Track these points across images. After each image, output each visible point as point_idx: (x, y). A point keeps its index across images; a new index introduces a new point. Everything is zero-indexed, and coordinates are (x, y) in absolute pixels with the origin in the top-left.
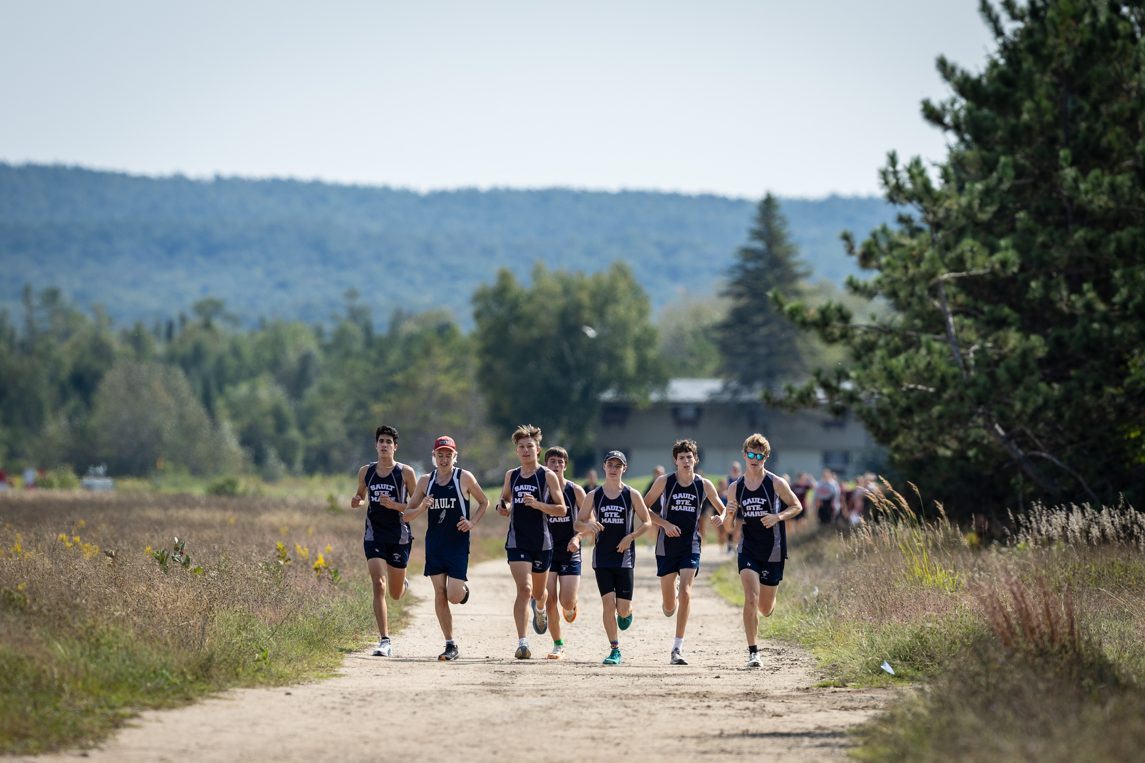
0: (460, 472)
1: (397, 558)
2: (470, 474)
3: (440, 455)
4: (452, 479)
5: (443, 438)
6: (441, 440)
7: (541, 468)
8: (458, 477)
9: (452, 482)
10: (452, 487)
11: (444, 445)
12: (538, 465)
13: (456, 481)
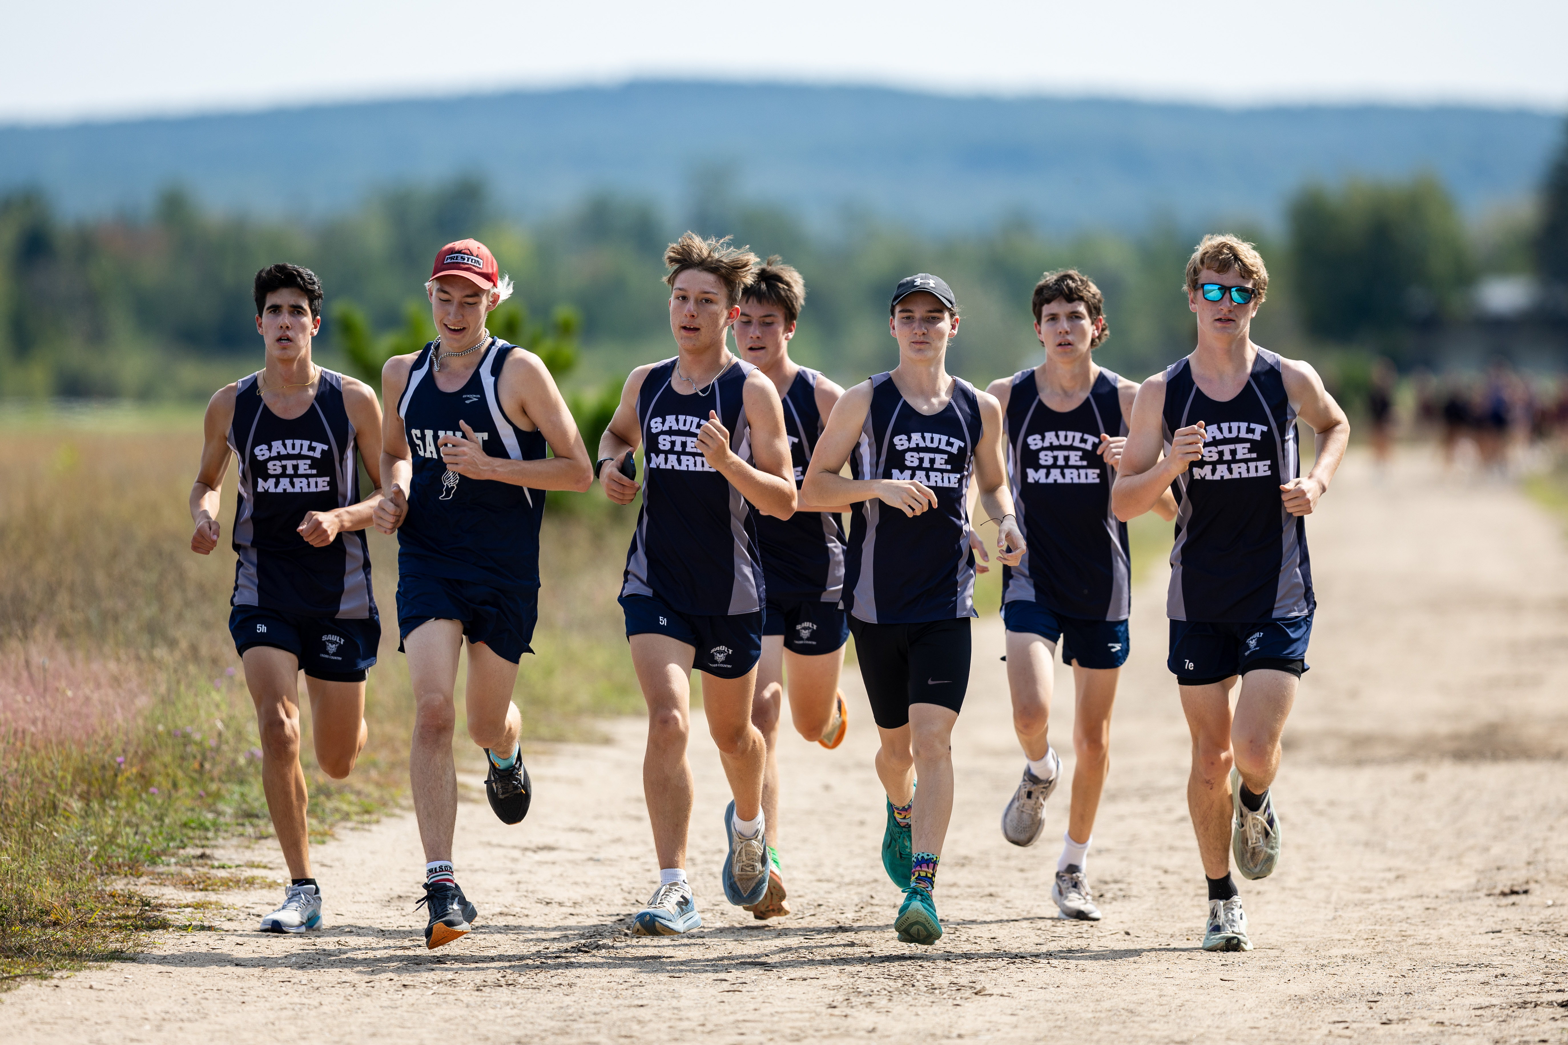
0: (503, 353)
1: (332, 648)
2: (535, 360)
3: (445, 296)
4: (476, 377)
5: (458, 245)
6: (452, 251)
7: (736, 367)
8: (496, 370)
9: (475, 383)
10: (474, 398)
11: (457, 266)
12: (728, 356)
13: (487, 381)
